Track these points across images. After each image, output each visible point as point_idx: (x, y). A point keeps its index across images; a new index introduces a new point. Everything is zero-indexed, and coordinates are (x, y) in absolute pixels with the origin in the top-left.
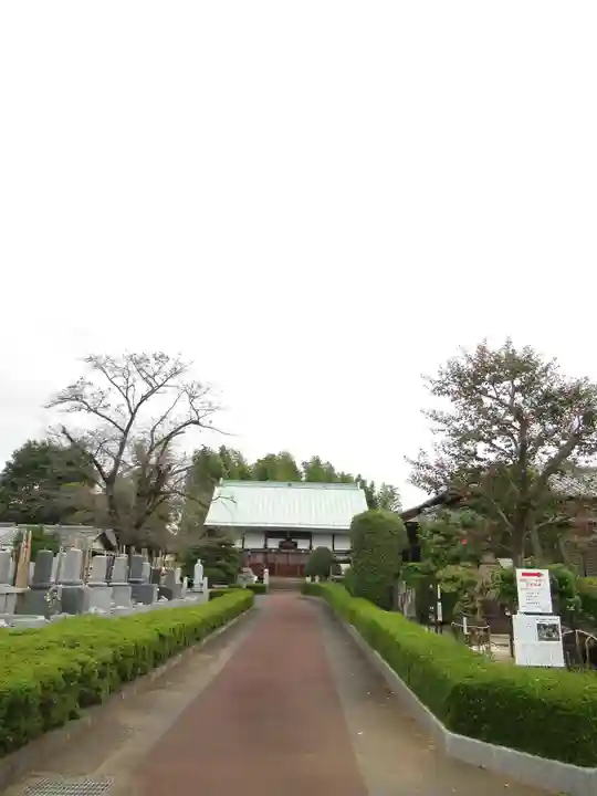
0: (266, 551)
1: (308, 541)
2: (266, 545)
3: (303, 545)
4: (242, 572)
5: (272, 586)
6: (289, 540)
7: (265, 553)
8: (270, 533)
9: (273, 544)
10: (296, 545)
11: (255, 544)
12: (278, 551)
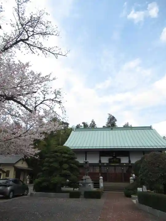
0: (100, 165)
1: (128, 157)
2: (100, 161)
3: (124, 160)
4: (82, 180)
5: (106, 189)
6: (115, 157)
7: (100, 167)
8: (103, 152)
9: (105, 160)
10: (120, 160)
11: (93, 160)
12: (108, 165)
